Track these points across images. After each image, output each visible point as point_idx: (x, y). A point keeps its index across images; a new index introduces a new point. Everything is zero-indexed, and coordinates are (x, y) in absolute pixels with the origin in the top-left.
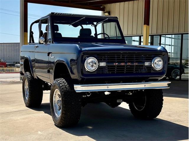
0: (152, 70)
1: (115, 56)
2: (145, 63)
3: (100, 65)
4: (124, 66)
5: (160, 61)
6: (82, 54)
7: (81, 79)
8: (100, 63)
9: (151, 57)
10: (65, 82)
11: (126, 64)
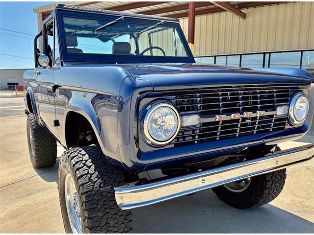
0: (287, 124)
1: (218, 95)
2: (278, 109)
3: (185, 125)
4: (237, 120)
5: (303, 102)
6: (136, 95)
7: (133, 164)
8: (185, 118)
9: (287, 95)
10: (89, 163)
11: (242, 116)
